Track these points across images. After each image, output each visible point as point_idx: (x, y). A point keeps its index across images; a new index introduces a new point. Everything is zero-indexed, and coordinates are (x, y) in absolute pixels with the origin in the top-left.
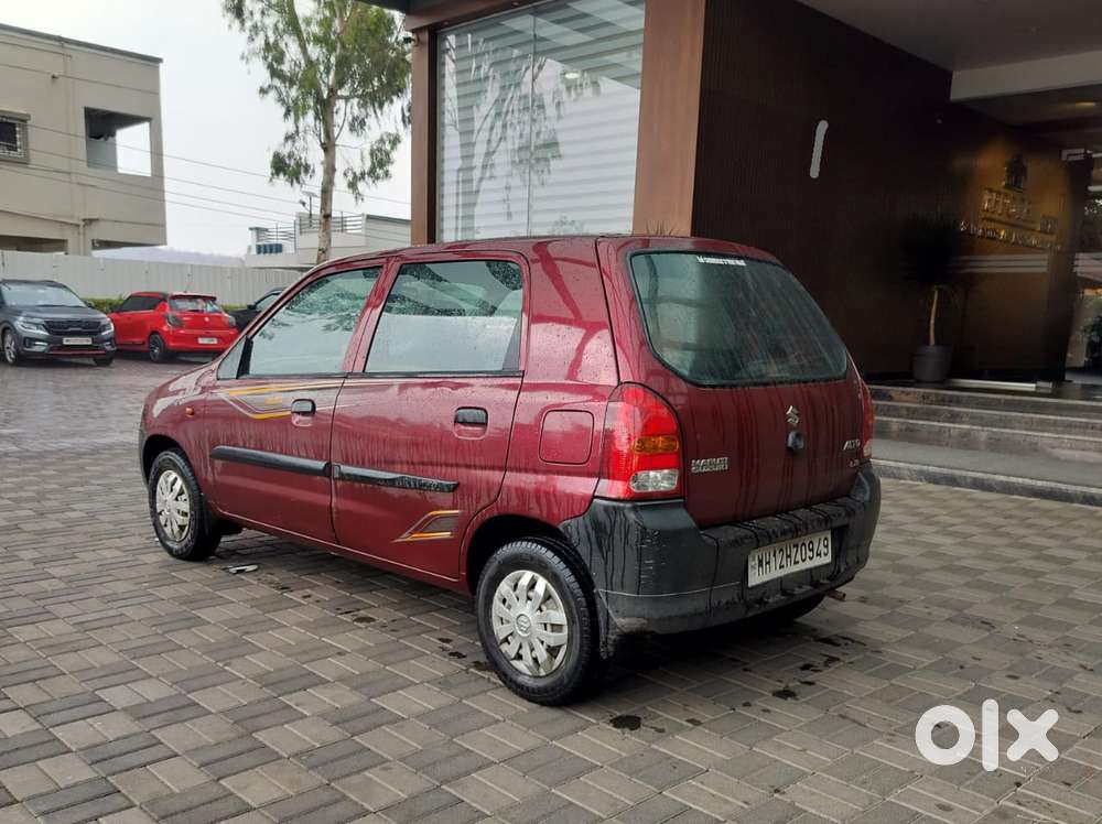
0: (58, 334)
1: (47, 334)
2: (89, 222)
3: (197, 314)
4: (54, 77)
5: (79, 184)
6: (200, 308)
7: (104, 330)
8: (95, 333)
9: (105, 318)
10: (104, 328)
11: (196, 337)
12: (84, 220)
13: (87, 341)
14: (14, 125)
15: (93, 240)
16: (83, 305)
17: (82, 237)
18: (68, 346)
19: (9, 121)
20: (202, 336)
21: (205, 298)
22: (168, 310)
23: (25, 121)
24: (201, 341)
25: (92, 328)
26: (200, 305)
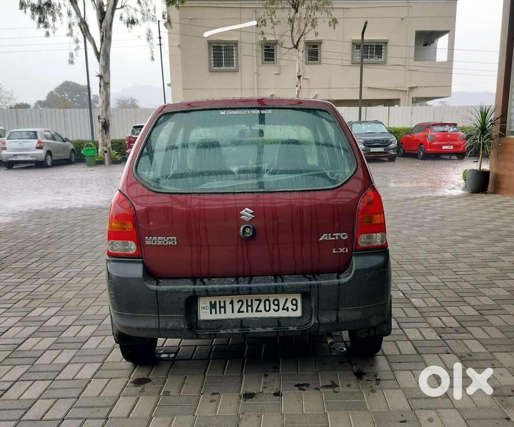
0: (369, 146)
1: (364, 147)
2: (412, 89)
3: (444, 133)
4: (402, 19)
5: (409, 70)
6: (446, 130)
7: (392, 144)
8: (386, 146)
9: (393, 138)
10: (391, 143)
11: (441, 146)
12: (409, 88)
13: (381, 150)
14: (382, 46)
15: (413, 98)
16: (386, 131)
17: (407, 97)
18: (372, 152)
19: (380, 44)
20: (445, 145)
21: (450, 125)
22: (429, 132)
23: (386, 43)
24: (444, 147)
25: (385, 144)
26: (446, 128)
